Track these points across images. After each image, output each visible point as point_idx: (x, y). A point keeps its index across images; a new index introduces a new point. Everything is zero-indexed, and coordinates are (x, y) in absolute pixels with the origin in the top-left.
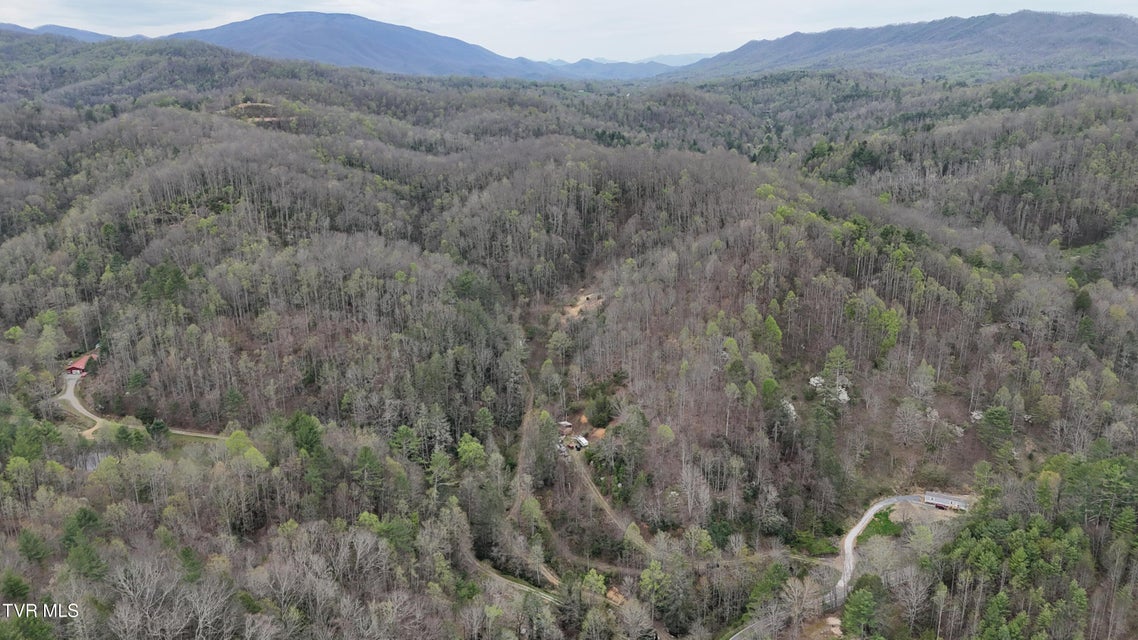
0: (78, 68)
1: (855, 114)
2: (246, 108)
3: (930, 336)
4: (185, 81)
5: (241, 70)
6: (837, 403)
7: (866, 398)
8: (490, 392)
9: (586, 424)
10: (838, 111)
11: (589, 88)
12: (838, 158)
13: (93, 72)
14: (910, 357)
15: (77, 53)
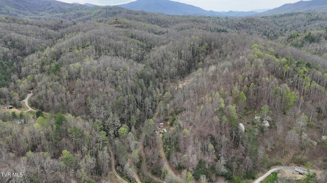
0: (84, 13)
1: (314, 25)
2: (114, 22)
3: (308, 103)
4: (109, 16)
5: (124, 13)
6: (264, 127)
7: (277, 126)
8: (138, 111)
9: (169, 125)
10: (308, 24)
11: (226, 18)
12: (299, 38)
13: (88, 14)
14: (299, 112)
15: (86, 9)
